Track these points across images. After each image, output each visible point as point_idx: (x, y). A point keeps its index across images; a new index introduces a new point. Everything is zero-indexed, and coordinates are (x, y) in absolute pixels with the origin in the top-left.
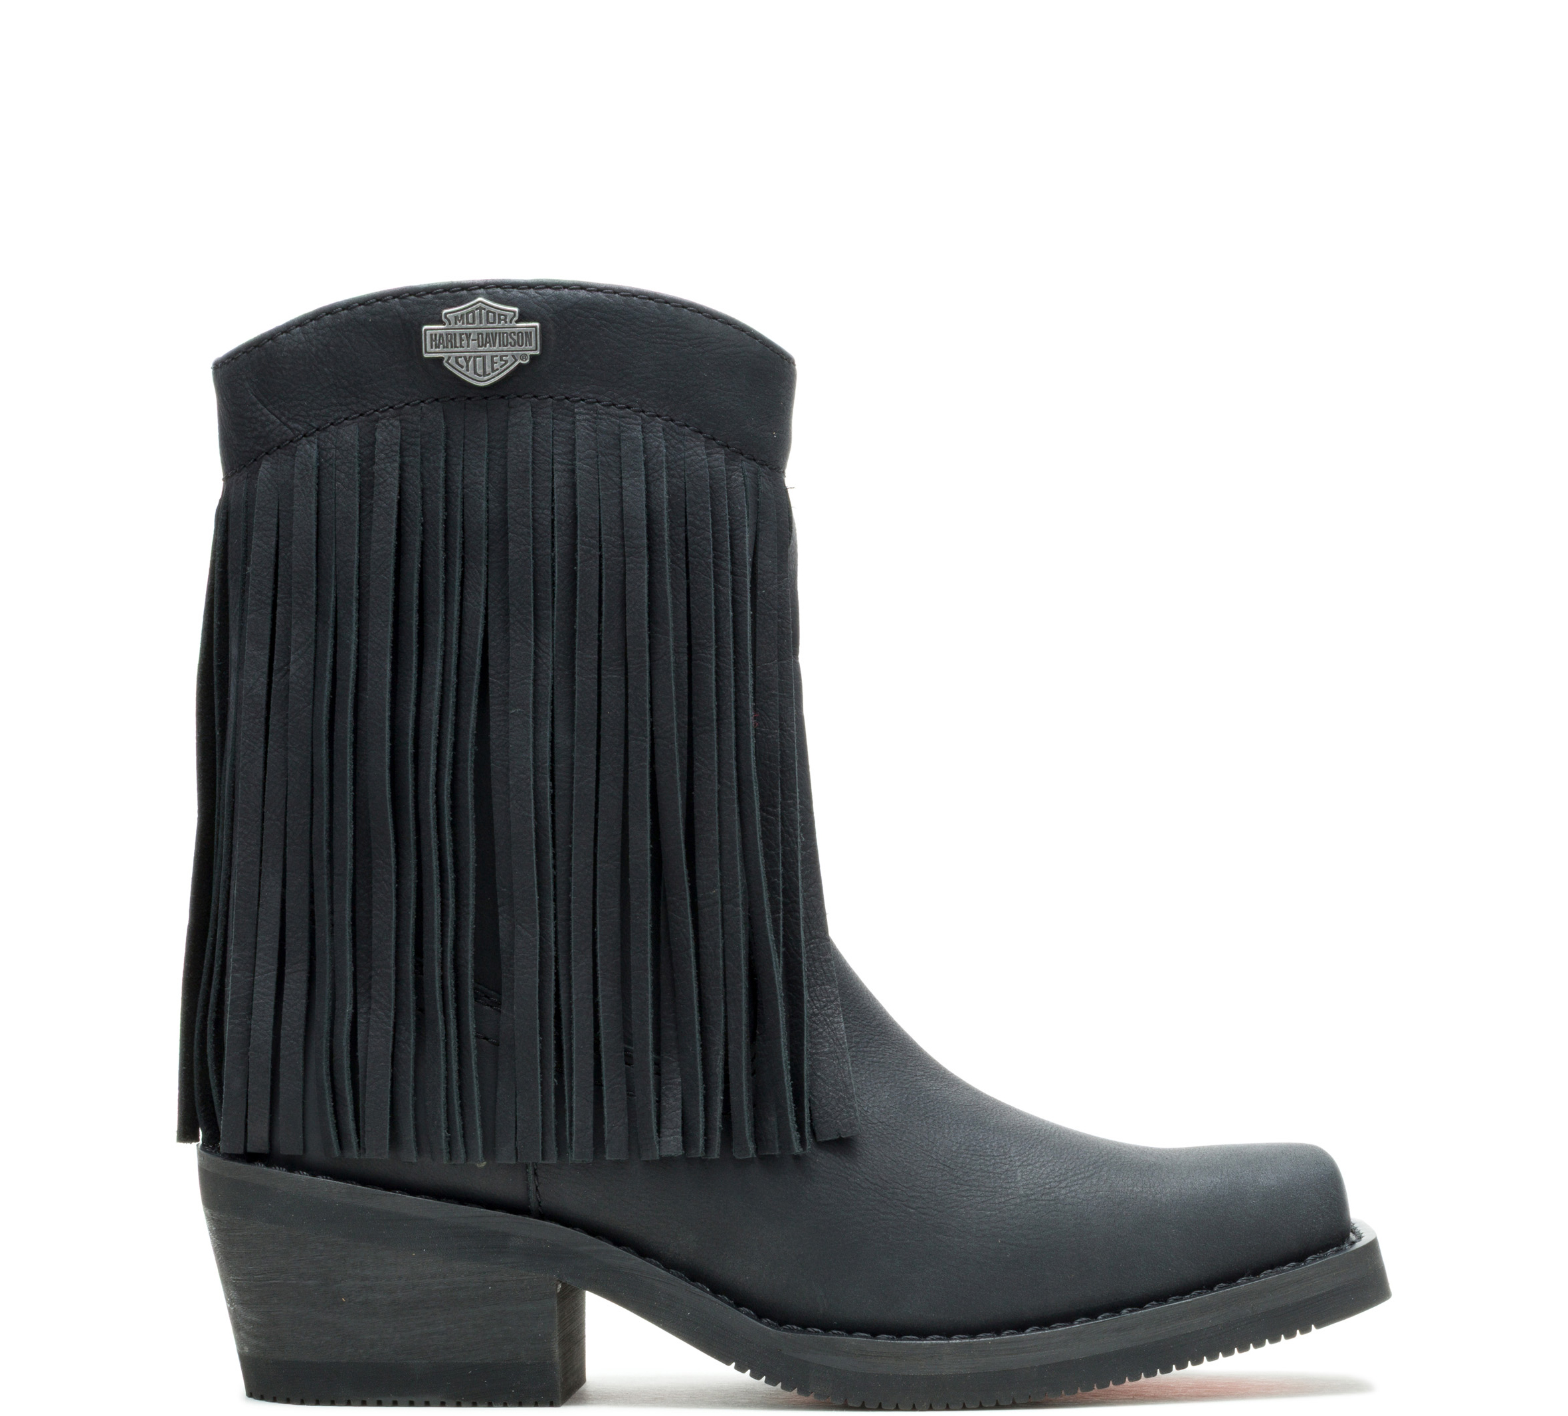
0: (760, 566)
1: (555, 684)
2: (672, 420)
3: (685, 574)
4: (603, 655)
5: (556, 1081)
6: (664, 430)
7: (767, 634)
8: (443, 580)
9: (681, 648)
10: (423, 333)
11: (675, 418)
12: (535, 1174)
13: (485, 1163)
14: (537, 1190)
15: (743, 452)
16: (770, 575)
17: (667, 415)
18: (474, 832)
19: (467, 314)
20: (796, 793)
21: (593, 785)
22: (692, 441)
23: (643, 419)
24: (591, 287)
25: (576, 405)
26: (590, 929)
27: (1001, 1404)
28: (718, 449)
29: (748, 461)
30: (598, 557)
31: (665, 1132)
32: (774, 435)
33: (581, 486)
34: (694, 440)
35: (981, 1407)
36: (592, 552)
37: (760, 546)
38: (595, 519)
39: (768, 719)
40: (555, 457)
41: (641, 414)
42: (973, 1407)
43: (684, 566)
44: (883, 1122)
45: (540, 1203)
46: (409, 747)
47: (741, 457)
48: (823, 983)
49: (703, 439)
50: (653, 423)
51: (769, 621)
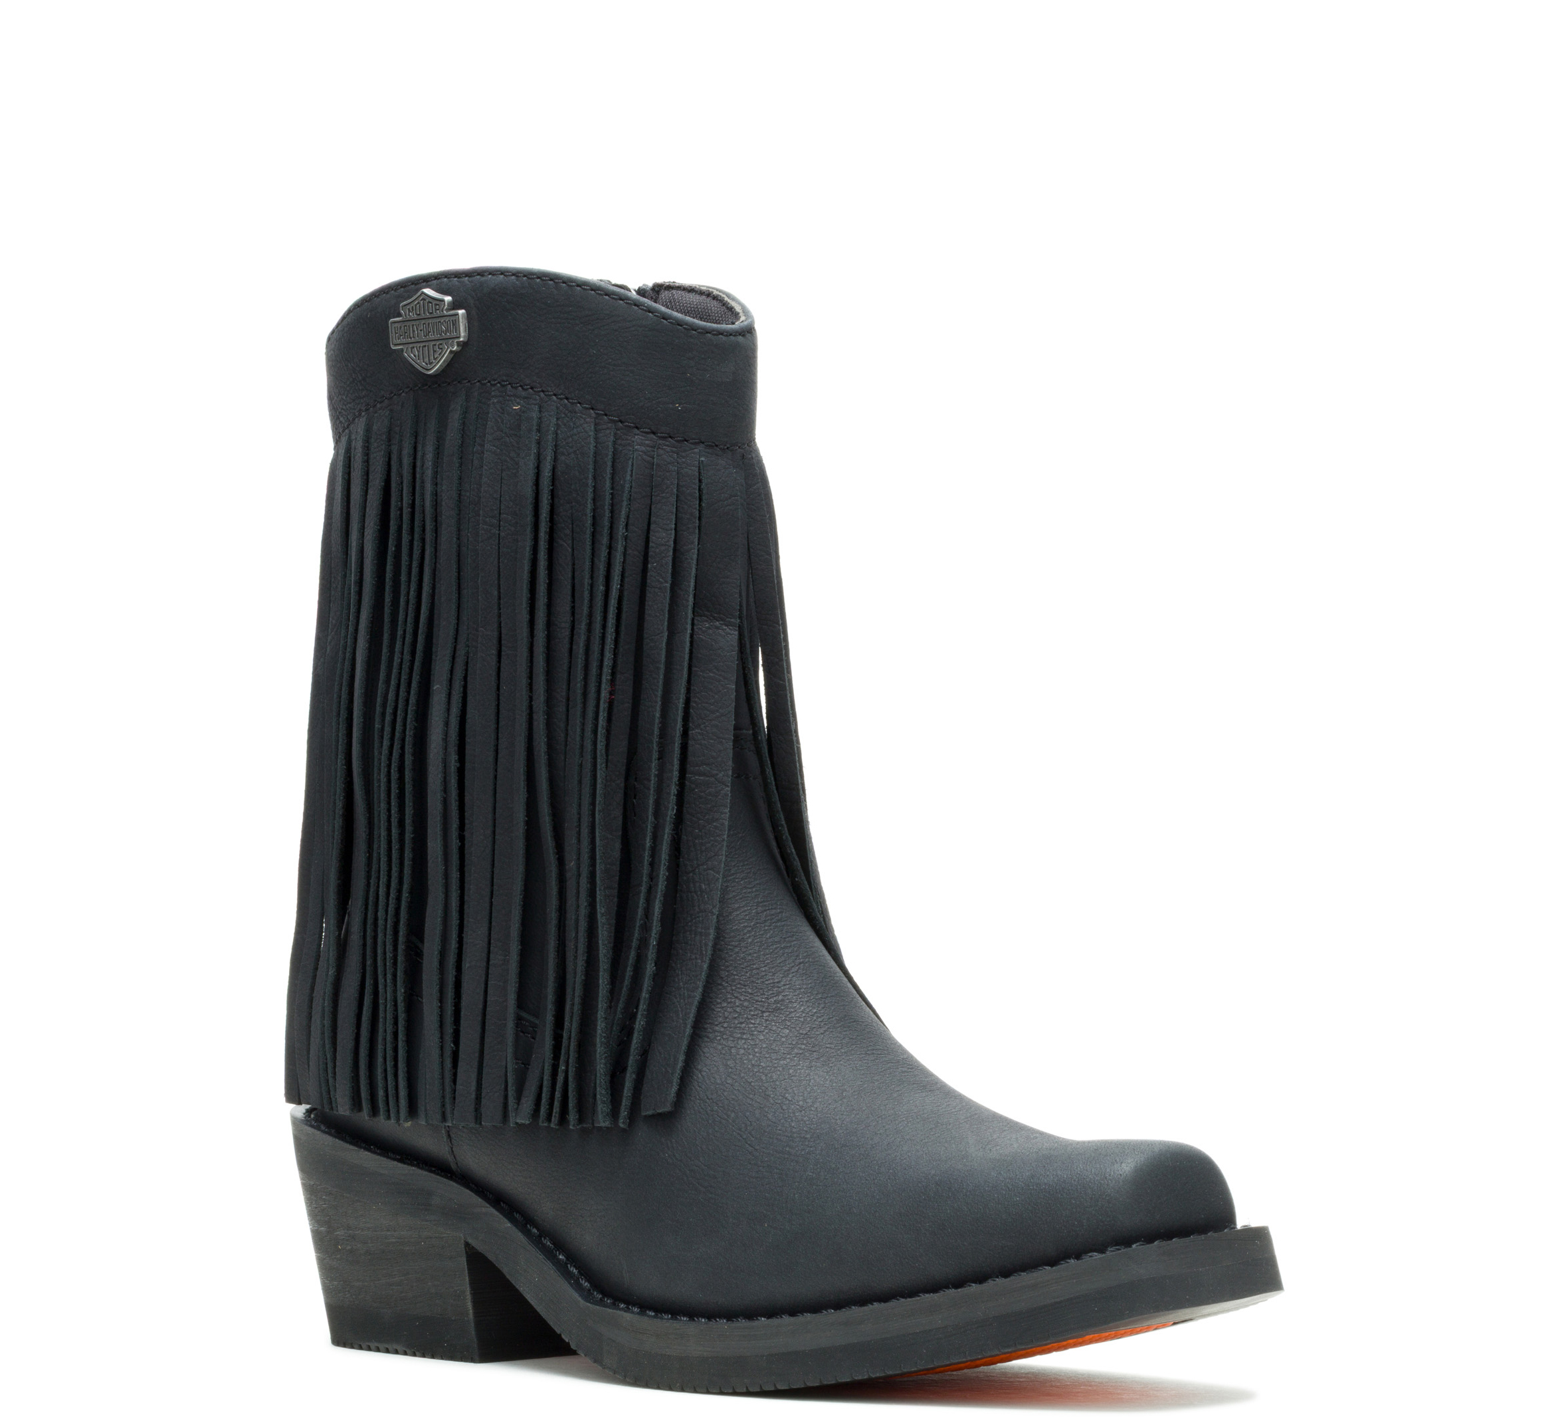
0: (652, 538)
1: (469, 660)
2: (567, 399)
3: (570, 550)
4: (503, 631)
5: (452, 1045)
6: (557, 408)
7: (656, 607)
8: (406, 561)
9: (563, 624)
10: (390, 325)
11: (569, 396)
12: (449, 1136)
13: (410, 1123)
14: (453, 1151)
15: (639, 426)
16: (663, 548)
17: (562, 394)
19: (416, 305)
20: (673, 766)
21: (491, 759)
22: (582, 417)
23: (541, 399)
24: (508, 272)
25: (493, 389)
26: (487, 899)
27: (737, 1390)
28: (610, 425)
29: (644, 434)
30: (497, 536)
32: (678, 407)
33: (486, 468)
34: (584, 416)
35: (721, 1393)
36: (492, 531)
37: (653, 519)
38: (496, 499)
39: (651, 692)
40: (477, 439)
41: (542, 394)
42: (714, 1391)
43: (570, 542)
44: (711, 1099)
45: (457, 1163)
46: (376, 723)
47: (636, 431)
48: (696, 958)
49: (594, 415)
50: (549, 402)
51: (659, 593)
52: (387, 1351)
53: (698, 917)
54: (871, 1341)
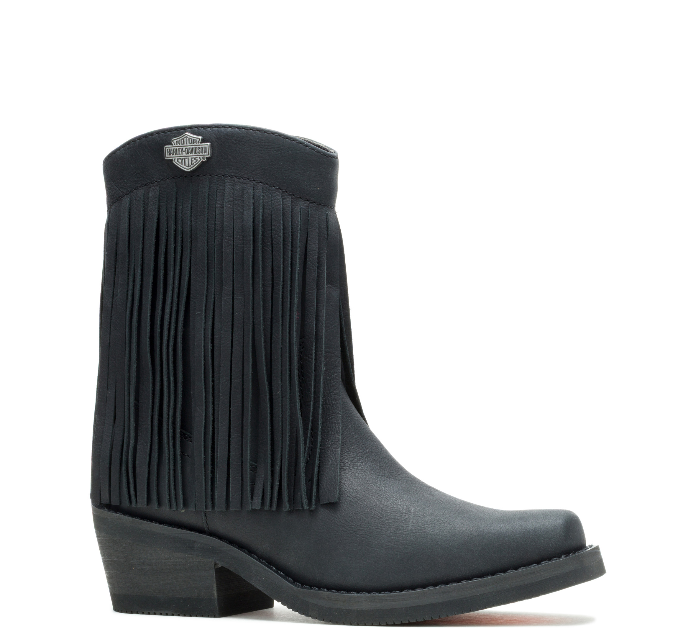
0: (309, 247)
1: (215, 301)
2: (267, 184)
3: (271, 252)
4: (235, 288)
5: (211, 475)
6: (263, 188)
7: (311, 278)
8: (173, 256)
9: (268, 285)
10: (165, 149)
11: (268, 183)
12: (205, 515)
13: (184, 510)
14: (207, 522)
15: (301, 197)
16: (314, 252)
17: (264, 182)
18: (182, 366)
19: (181, 140)
20: (323, 349)
21: (230, 345)
22: (275, 193)
23: (254, 184)
25: (226, 179)
26: (228, 408)
27: (389, 624)
28: (288, 196)
29: (304, 201)
30: (232, 245)
31: (255, 498)
32: (318, 189)
33: (226, 214)
34: (276, 192)
35: (380, 625)
36: (230, 243)
37: (309, 239)
38: (231, 228)
39: (310, 316)
40: (217, 201)
41: (254, 182)
42: (376, 625)
43: (271, 248)
44: (353, 496)
45: (208, 528)
46: (158, 329)
47: (300, 199)
48: (335, 434)
49: (281, 192)
50: (258, 186)
51: (313, 272)
52: (161, 614)
53: (333, 416)
54: (456, 599)
